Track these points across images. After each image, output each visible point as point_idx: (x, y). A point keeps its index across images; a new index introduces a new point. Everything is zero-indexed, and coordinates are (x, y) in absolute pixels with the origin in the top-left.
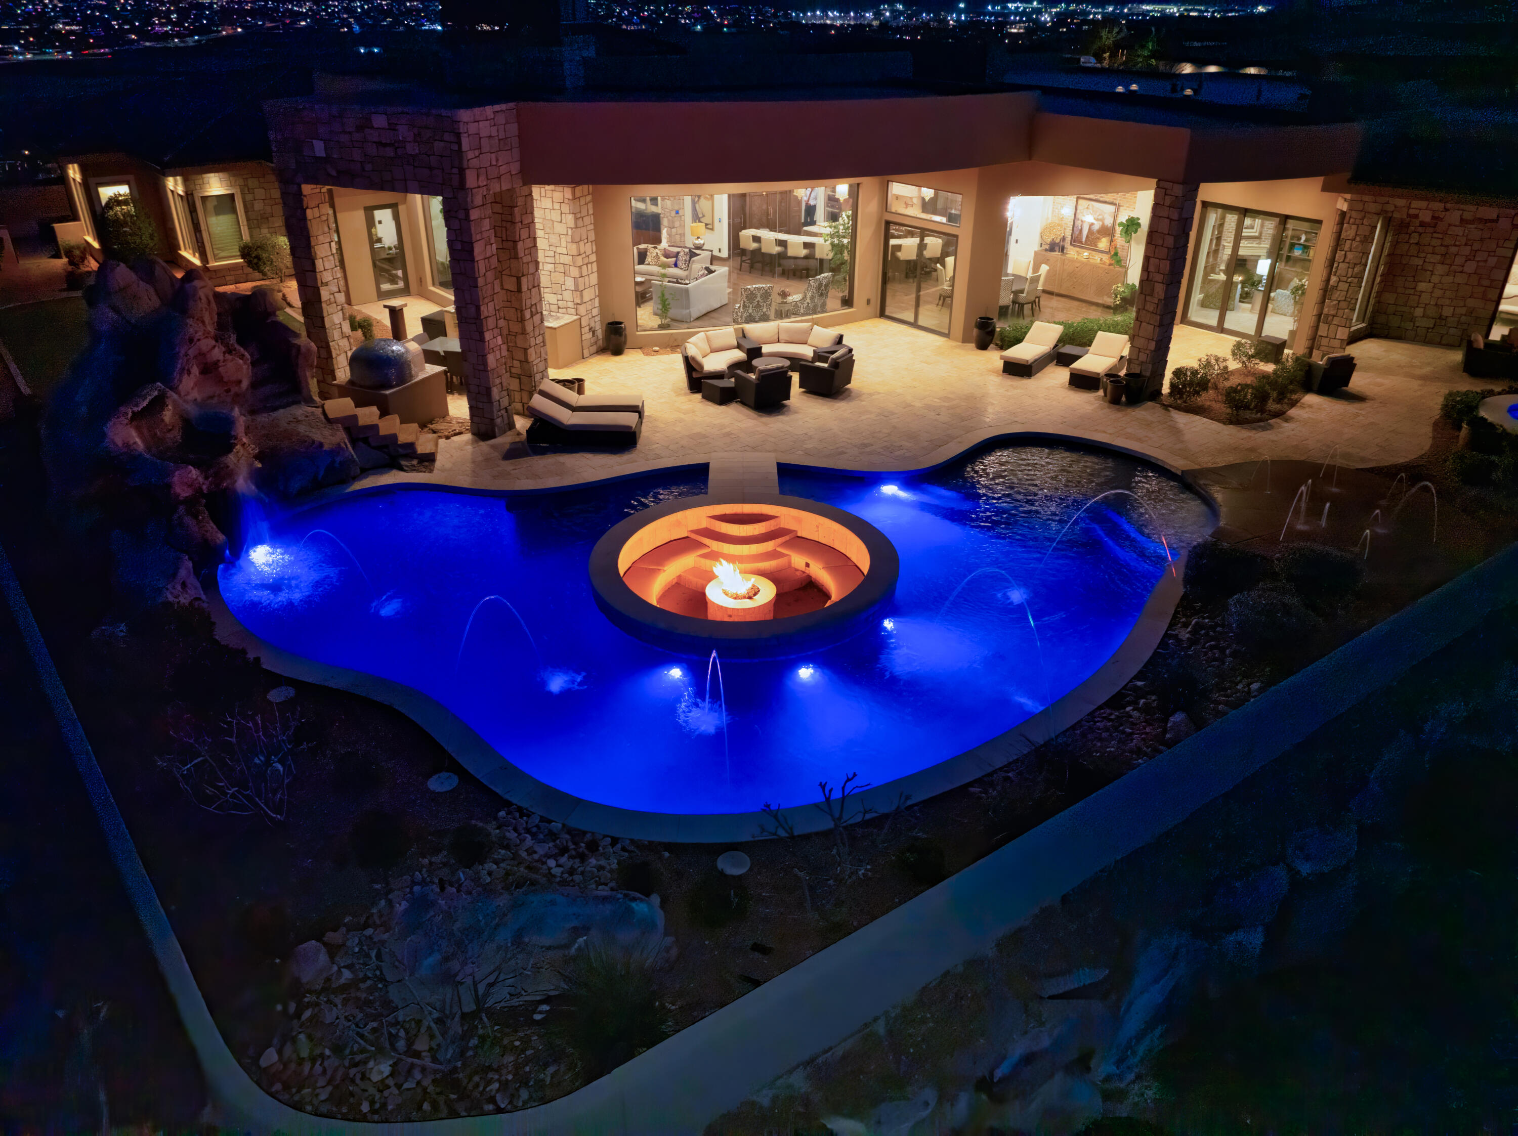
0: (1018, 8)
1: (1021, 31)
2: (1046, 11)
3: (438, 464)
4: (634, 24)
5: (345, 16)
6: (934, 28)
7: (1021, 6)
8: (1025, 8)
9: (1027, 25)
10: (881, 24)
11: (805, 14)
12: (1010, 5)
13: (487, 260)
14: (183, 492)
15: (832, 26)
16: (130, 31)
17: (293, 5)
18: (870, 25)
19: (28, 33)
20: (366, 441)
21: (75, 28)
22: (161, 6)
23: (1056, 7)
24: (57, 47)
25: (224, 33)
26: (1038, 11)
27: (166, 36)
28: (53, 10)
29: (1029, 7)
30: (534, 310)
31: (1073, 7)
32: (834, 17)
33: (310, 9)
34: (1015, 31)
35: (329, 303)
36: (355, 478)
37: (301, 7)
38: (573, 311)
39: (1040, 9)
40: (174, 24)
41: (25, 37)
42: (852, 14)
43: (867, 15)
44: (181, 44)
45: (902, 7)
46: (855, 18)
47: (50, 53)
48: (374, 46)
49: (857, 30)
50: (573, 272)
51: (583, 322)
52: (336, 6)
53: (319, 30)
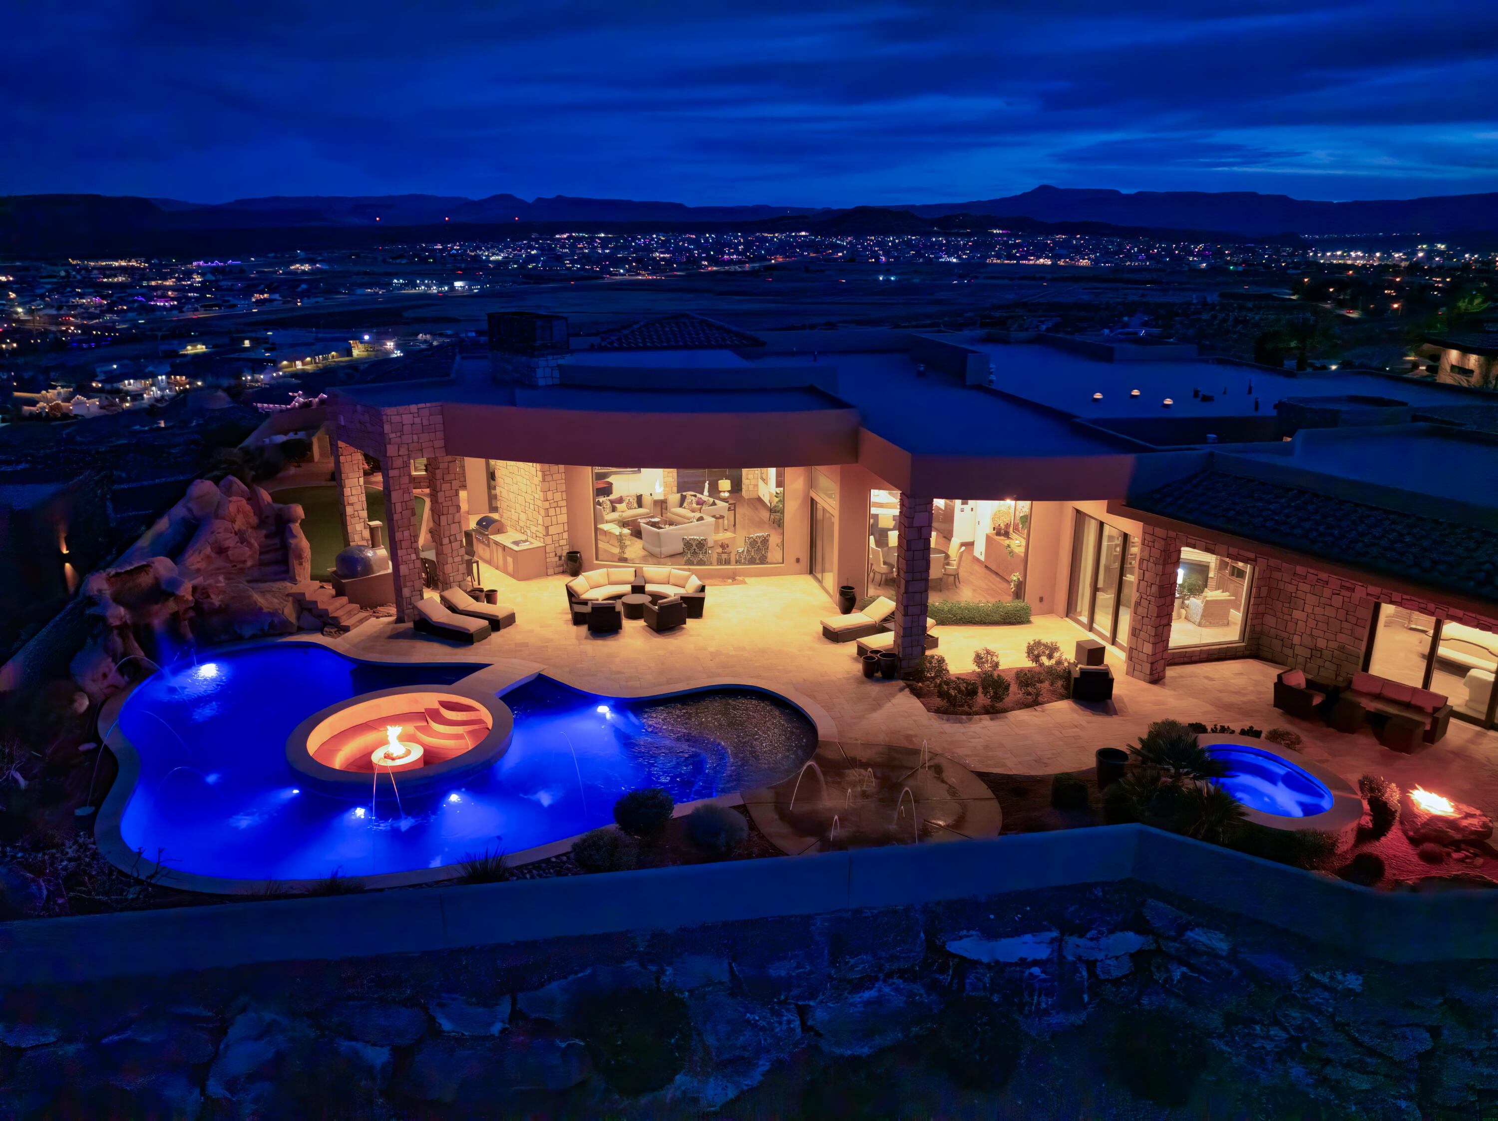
3: (347, 634)
4: (1140, 260)
5: (876, 249)
10: (1411, 264)
11: (1324, 255)
13: (404, 503)
14: (116, 623)
15: (1351, 267)
16: (705, 259)
17: (837, 239)
18: (1398, 266)
19: (634, 259)
20: (310, 610)
21: (666, 255)
22: (734, 239)
24: (649, 270)
25: (773, 261)
27: (731, 262)
28: (657, 242)
30: (452, 538)
32: (1357, 257)
33: (850, 243)
35: (353, 516)
36: (291, 634)
37: (843, 241)
38: (542, 540)
40: (739, 253)
41: (629, 263)
42: (1378, 254)
43: (1397, 255)
44: (739, 270)
45: (1442, 247)
46: (1380, 259)
47: (644, 275)
48: (892, 275)
49: (1383, 269)
50: (543, 512)
51: (548, 549)
52: (871, 240)
53: (852, 260)
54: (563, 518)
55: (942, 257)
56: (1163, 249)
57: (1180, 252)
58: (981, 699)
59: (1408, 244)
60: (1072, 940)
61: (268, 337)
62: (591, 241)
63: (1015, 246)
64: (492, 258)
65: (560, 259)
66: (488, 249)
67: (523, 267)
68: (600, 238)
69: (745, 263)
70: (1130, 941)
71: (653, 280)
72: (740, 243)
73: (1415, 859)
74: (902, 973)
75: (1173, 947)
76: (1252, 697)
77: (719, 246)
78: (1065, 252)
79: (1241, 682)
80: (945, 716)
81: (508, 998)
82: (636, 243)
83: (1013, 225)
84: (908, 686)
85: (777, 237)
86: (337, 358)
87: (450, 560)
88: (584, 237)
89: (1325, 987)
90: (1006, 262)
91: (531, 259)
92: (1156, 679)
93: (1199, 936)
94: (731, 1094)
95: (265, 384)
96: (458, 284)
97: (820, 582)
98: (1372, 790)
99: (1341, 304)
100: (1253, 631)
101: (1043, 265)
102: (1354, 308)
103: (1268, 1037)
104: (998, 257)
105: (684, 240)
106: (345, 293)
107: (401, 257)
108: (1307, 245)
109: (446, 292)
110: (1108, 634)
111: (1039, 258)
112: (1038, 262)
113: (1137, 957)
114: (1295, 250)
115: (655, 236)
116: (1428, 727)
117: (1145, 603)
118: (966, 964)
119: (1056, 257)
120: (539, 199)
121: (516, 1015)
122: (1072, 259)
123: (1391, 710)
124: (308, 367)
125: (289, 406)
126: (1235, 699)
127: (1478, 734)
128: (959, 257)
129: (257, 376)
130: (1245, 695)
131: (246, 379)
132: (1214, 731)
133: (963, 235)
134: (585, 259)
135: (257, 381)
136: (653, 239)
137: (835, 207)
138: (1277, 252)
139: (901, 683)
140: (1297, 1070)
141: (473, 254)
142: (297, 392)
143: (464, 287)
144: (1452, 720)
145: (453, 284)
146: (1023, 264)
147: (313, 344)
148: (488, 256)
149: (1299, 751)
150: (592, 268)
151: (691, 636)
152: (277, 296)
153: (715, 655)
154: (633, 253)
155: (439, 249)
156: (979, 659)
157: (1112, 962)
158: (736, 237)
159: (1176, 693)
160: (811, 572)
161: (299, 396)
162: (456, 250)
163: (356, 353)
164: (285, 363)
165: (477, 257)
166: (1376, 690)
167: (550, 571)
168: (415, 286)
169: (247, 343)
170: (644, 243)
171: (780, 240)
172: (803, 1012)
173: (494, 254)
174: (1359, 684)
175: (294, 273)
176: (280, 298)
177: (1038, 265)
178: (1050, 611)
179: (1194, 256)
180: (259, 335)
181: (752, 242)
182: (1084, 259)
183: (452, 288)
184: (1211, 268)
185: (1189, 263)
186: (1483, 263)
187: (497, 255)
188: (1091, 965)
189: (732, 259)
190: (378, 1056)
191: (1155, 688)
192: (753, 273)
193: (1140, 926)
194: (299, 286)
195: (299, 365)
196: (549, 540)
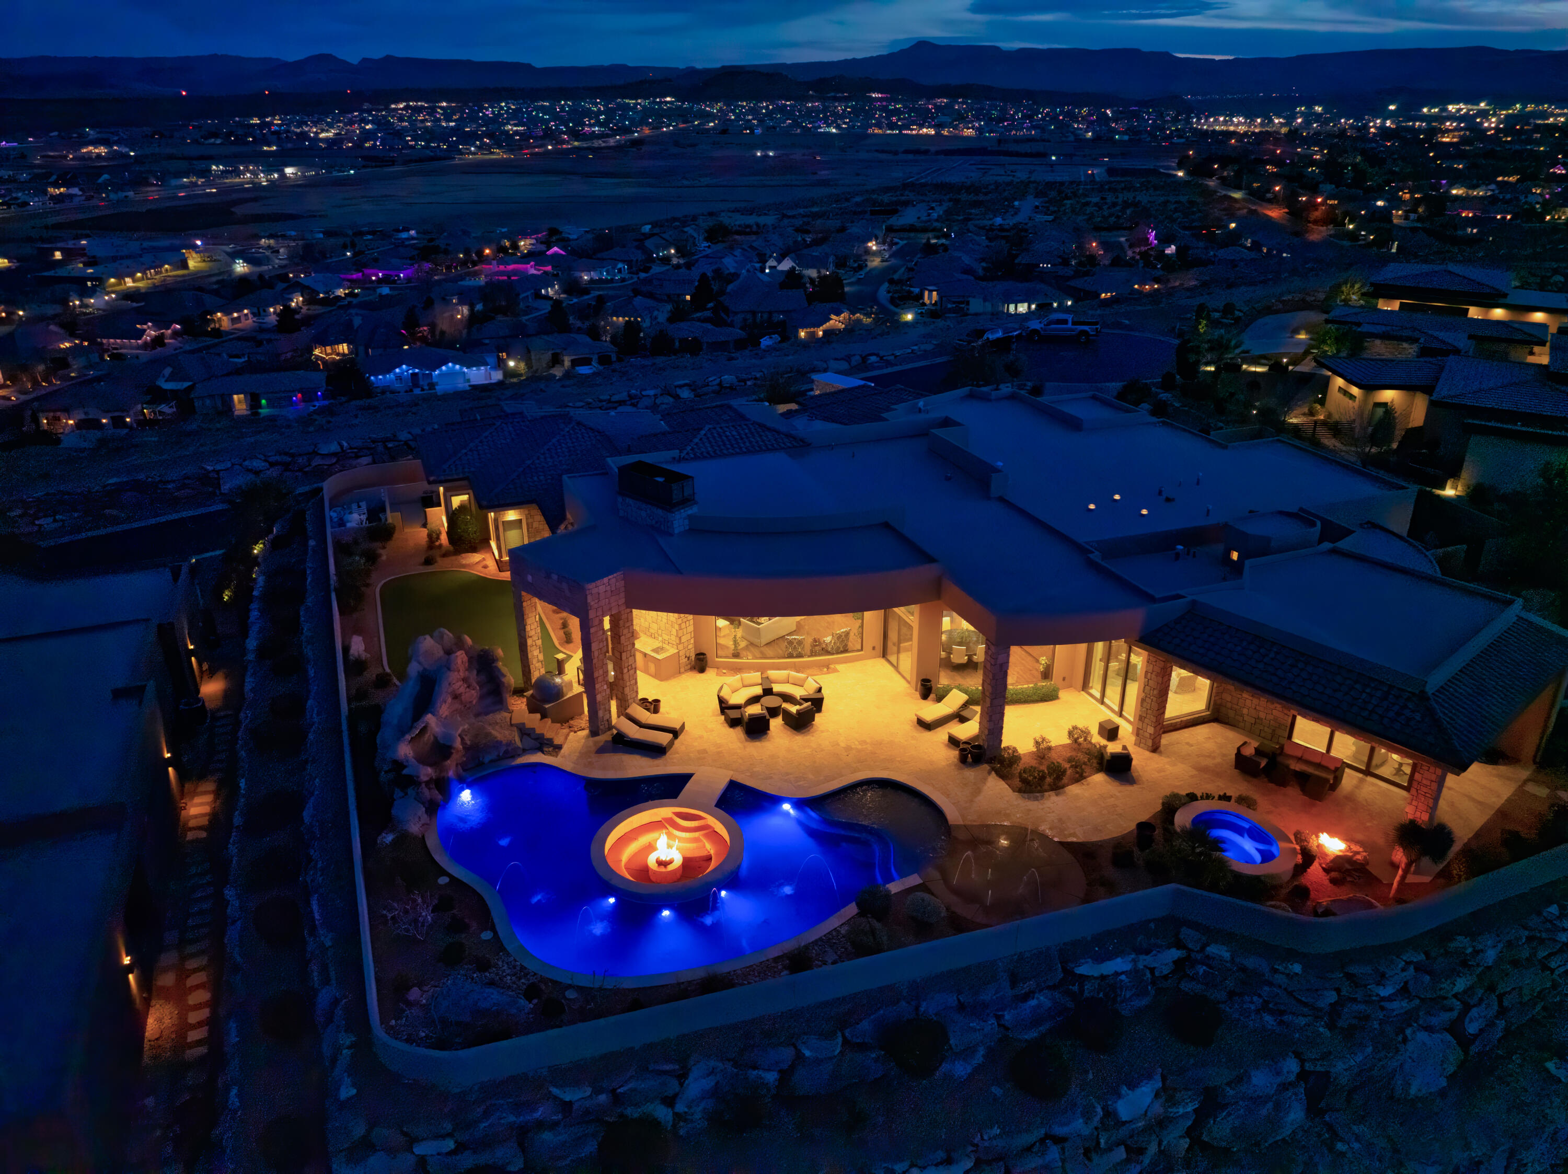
0: (1460, 110)
1: (1455, 140)
2: (1494, 115)
3: (562, 751)
4: (1025, 128)
5: (750, 117)
6: (1351, 136)
7: (1463, 108)
8: (1469, 110)
9: (1462, 133)
10: (1290, 131)
11: (1207, 121)
12: (1450, 107)
14: (425, 778)
15: (1234, 133)
16: (564, 132)
17: (707, 106)
18: (1278, 133)
19: (485, 134)
20: (529, 735)
21: (520, 128)
22: (594, 107)
23: (1507, 109)
24: (503, 147)
25: (639, 134)
26: (1484, 114)
27: (594, 136)
28: (507, 112)
29: (1473, 109)
31: (1530, 107)
32: (1239, 124)
33: (720, 110)
34: (1448, 140)
36: (520, 757)
37: (712, 107)
38: (676, 648)
39: (1488, 111)
40: (600, 124)
41: (480, 138)
42: (1259, 120)
43: (1277, 121)
44: (603, 145)
45: (1319, 109)
46: (1262, 125)
47: (499, 154)
48: (771, 149)
49: (1262, 137)
50: (677, 627)
51: (681, 654)
52: (743, 107)
53: (724, 132)
54: (691, 628)
55: (820, 128)
56: (1047, 114)
57: (1064, 117)
58: (1049, 780)
59: (1286, 107)
60: (1142, 957)
61: (83, 248)
62: (432, 111)
63: (897, 112)
64: (322, 135)
65: (399, 134)
66: (315, 124)
67: (359, 145)
68: (442, 108)
69: (608, 136)
70: (1175, 954)
71: (509, 160)
72: (600, 113)
73: (1327, 882)
74: (1049, 988)
75: (1199, 956)
76: (1218, 760)
77: (578, 115)
78: (947, 119)
79: (1210, 746)
80: (1026, 795)
81: (839, 1034)
82: (484, 113)
83: (893, 88)
84: (993, 769)
85: (640, 104)
86: (171, 271)
87: (628, 684)
88: (422, 107)
89: (1283, 973)
90: (889, 132)
91: (367, 135)
92: (1155, 749)
93: (1212, 949)
94: (969, 1070)
95: (98, 309)
96: (289, 171)
97: (896, 668)
98: (1302, 841)
99: (1226, 183)
100: (1215, 704)
101: (927, 135)
102: (1238, 188)
103: (1252, 1002)
104: (879, 125)
105: (538, 109)
106: (157, 185)
107: (215, 135)
108: (1189, 110)
109: (277, 180)
110: (1116, 708)
111: (921, 126)
112: (921, 132)
113: (1178, 963)
114: (1179, 114)
115: (503, 104)
116: (1331, 782)
117: (1149, 700)
118: (1083, 978)
119: (939, 126)
120: (365, 60)
121: (846, 1042)
122: (955, 128)
123: (1310, 770)
124: (140, 284)
125: (139, 341)
126: (1209, 762)
127: (1361, 781)
128: (838, 127)
129: (86, 301)
130: (1214, 758)
131: (74, 304)
132: (1202, 798)
133: (839, 100)
134: (430, 135)
135: (87, 306)
136: (502, 108)
137: (699, 66)
138: (1161, 116)
139: (986, 767)
140: (1268, 1019)
141: (298, 130)
142: (146, 324)
143: (296, 174)
144: (1347, 770)
145: (283, 171)
146: (907, 134)
147: (141, 256)
148: (316, 133)
149: (1254, 810)
150: (439, 146)
151: (822, 732)
152: (75, 191)
153: (848, 749)
154: (483, 126)
155: (256, 124)
156: (1037, 743)
157: (1164, 967)
158: (596, 104)
159: (1169, 760)
160: (884, 655)
161: (149, 327)
162: (277, 125)
163: (192, 264)
164: (112, 280)
165: (304, 136)
166: (1299, 754)
167: (682, 670)
168: (238, 173)
169: (58, 255)
170: (493, 112)
171: (644, 107)
172: (998, 1018)
173: (323, 131)
174: (1288, 750)
175: (88, 157)
176: (80, 193)
177: (921, 135)
178: (1070, 686)
179: (1078, 122)
180: (70, 244)
181: (613, 111)
182: (969, 128)
183: (283, 175)
184: (1097, 139)
185: (1074, 132)
186: (1359, 129)
187: (327, 131)
188: (1152, 970)
189: (594, 132)
190: (771, 1077)
191: (1155, 755)
192: (619, 147)
193: (1179, 945)
194: (100, 175)
195: (129, 282)
196: (681, 647)
